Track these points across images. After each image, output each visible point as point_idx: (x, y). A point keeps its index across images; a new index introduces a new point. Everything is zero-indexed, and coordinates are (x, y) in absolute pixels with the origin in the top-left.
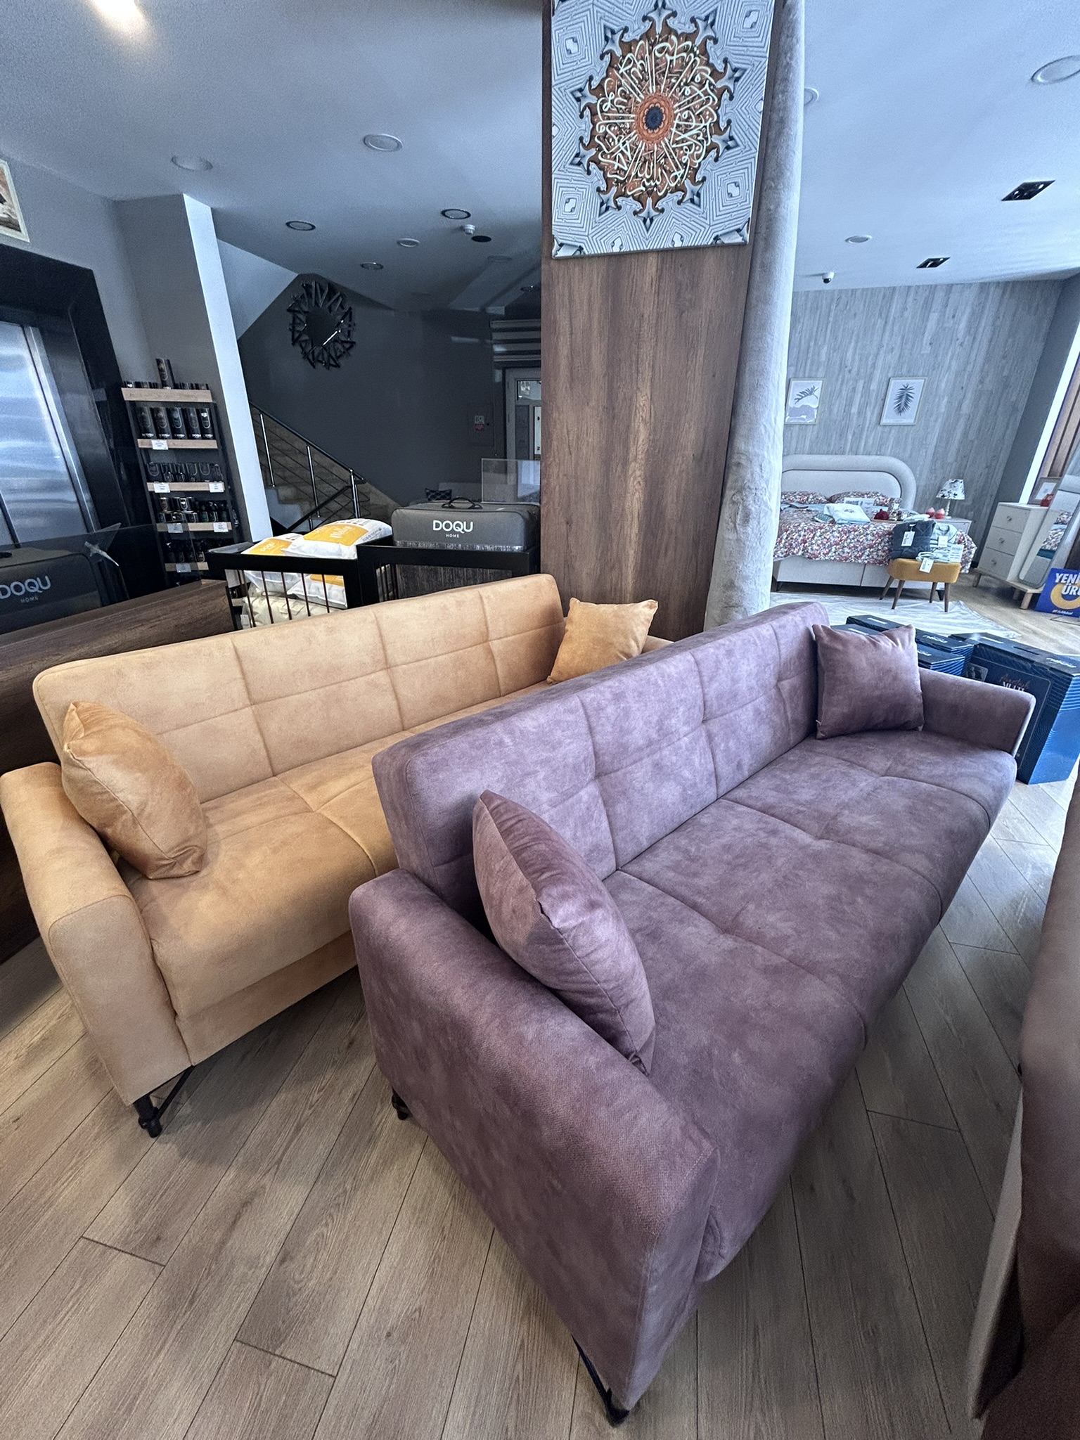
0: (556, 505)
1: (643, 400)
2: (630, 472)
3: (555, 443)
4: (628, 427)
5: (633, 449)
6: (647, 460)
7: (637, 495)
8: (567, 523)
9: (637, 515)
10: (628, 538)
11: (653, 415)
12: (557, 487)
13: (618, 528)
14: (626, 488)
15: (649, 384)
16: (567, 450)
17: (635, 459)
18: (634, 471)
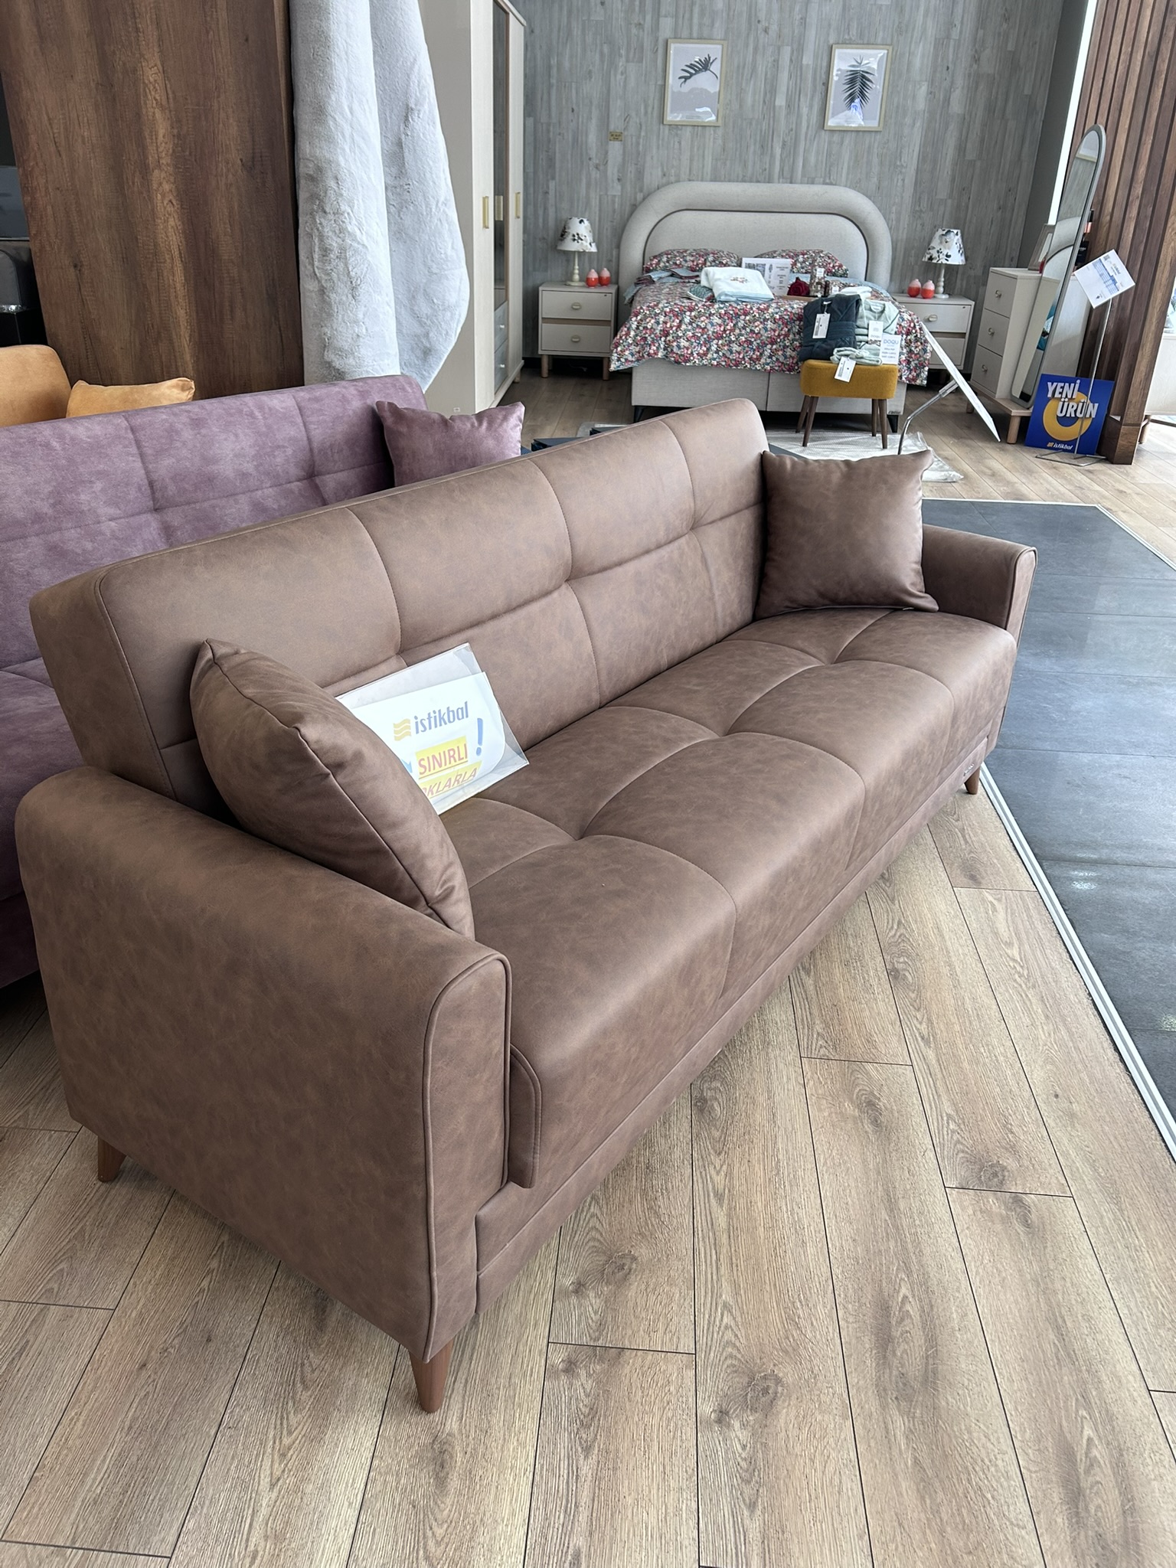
0: (52, 235)
1: (151, 74)
2: (155, 186)
3: (33, 138)
4: (138, 115)
5: (152, 149)
6: (176, 167)
7: (171, 222)
8: (75, 266)
9: (177, 253)
10: (172, 290)
11: (171, 96)
12: (49, 208)
13: (154, 274)
14: (153, 210)
15: (156, 49)
16: (53, 149)
17: (159, 166)
18: (160, 184)
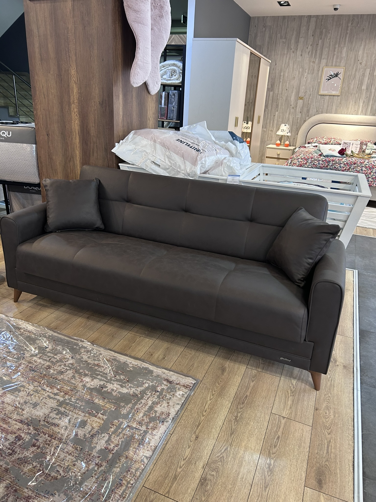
0: (41, 124)
1: (73, 72)
2: (72, 110)
3: (38, 92)
4: (69, 85)
5: (72, 97)
6: (79, 103)
7: (76, 122)
8: (47, 135)
9: (77, 132)
10: (75, 145)
11: (78, 79)
12: (41, 116)
13: (70, 139)
14: (71, 118)
15: (75, 63)
16: (43, 96)
17: (74, 103)
18: (74, 109)
